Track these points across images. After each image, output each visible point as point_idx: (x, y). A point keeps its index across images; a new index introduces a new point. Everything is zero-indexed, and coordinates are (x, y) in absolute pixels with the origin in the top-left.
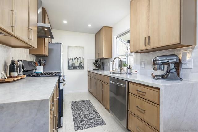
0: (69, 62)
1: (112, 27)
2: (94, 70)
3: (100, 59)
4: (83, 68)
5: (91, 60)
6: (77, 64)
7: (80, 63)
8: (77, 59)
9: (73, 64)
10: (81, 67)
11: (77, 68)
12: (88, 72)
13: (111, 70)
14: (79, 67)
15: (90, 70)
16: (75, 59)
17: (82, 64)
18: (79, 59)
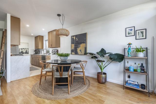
0: (19, 50)
1: (43, 36)
2: (34, 54)
3: (38, 49)
4: (28, 53)
5: (32, 49)
6: (24, 51)
7: (26, 51)
8: (24, 49)
9: (22, 51)
10: (27, 53)
11: (24, 53)
12: (31, 55)
13: (43, 53)
14: (25, 53)
15: (32, 54)
16: (23, 49)
17: (27, 51)
18: (26, 49)
